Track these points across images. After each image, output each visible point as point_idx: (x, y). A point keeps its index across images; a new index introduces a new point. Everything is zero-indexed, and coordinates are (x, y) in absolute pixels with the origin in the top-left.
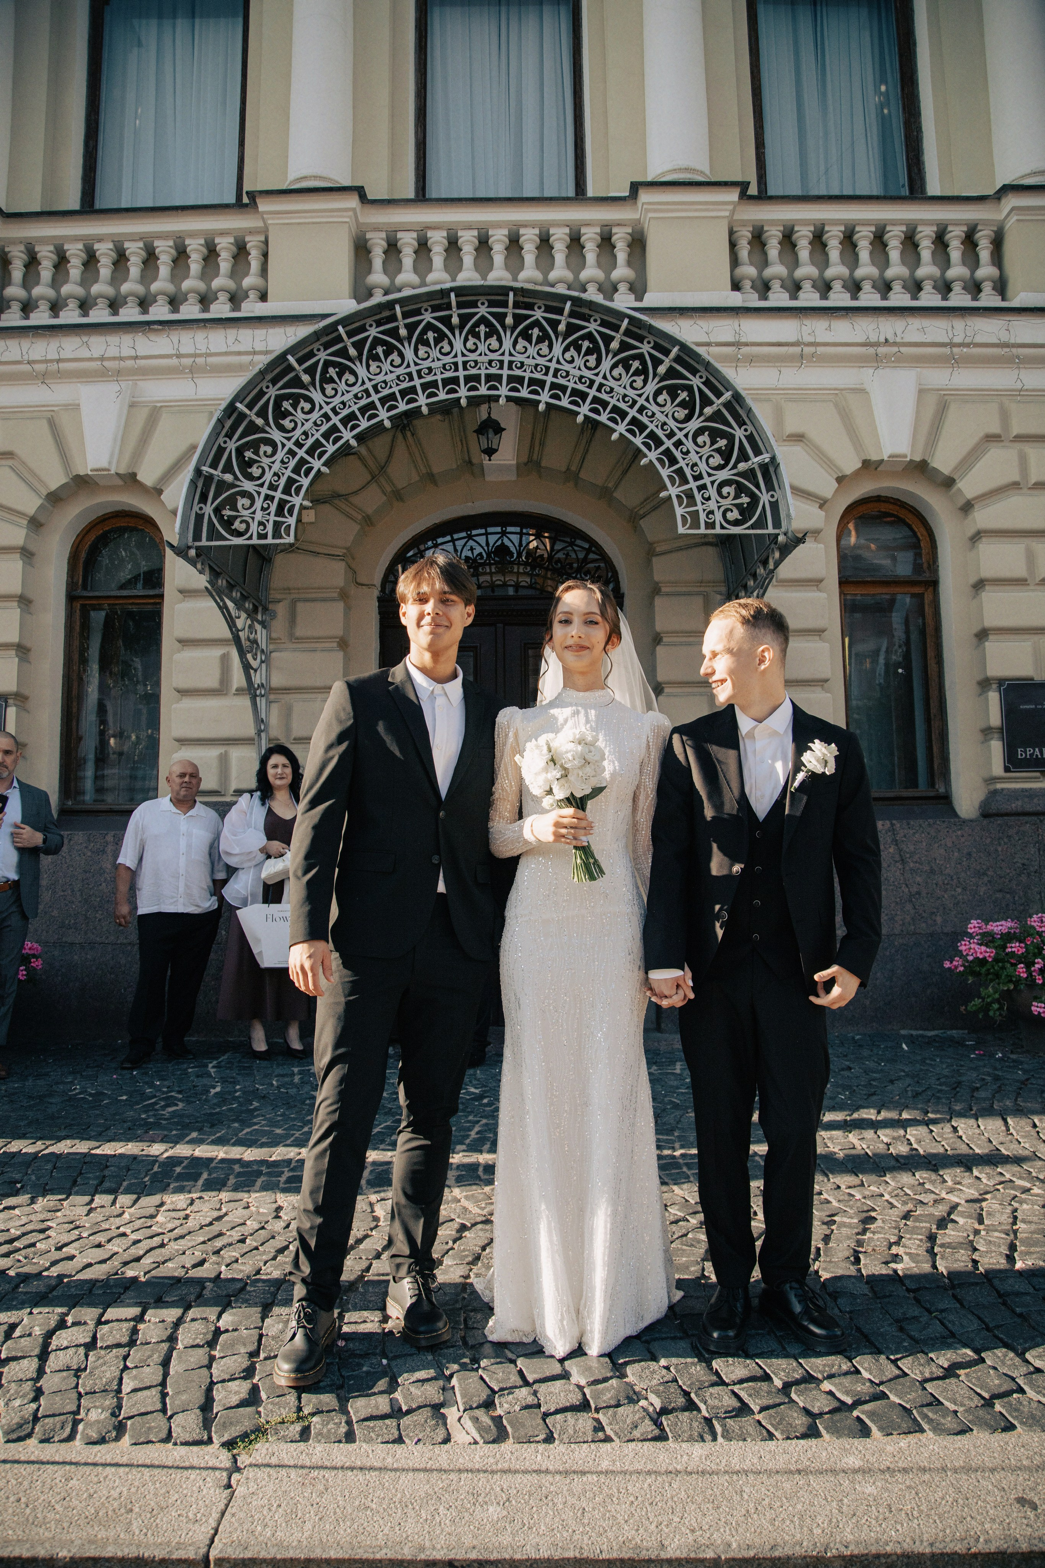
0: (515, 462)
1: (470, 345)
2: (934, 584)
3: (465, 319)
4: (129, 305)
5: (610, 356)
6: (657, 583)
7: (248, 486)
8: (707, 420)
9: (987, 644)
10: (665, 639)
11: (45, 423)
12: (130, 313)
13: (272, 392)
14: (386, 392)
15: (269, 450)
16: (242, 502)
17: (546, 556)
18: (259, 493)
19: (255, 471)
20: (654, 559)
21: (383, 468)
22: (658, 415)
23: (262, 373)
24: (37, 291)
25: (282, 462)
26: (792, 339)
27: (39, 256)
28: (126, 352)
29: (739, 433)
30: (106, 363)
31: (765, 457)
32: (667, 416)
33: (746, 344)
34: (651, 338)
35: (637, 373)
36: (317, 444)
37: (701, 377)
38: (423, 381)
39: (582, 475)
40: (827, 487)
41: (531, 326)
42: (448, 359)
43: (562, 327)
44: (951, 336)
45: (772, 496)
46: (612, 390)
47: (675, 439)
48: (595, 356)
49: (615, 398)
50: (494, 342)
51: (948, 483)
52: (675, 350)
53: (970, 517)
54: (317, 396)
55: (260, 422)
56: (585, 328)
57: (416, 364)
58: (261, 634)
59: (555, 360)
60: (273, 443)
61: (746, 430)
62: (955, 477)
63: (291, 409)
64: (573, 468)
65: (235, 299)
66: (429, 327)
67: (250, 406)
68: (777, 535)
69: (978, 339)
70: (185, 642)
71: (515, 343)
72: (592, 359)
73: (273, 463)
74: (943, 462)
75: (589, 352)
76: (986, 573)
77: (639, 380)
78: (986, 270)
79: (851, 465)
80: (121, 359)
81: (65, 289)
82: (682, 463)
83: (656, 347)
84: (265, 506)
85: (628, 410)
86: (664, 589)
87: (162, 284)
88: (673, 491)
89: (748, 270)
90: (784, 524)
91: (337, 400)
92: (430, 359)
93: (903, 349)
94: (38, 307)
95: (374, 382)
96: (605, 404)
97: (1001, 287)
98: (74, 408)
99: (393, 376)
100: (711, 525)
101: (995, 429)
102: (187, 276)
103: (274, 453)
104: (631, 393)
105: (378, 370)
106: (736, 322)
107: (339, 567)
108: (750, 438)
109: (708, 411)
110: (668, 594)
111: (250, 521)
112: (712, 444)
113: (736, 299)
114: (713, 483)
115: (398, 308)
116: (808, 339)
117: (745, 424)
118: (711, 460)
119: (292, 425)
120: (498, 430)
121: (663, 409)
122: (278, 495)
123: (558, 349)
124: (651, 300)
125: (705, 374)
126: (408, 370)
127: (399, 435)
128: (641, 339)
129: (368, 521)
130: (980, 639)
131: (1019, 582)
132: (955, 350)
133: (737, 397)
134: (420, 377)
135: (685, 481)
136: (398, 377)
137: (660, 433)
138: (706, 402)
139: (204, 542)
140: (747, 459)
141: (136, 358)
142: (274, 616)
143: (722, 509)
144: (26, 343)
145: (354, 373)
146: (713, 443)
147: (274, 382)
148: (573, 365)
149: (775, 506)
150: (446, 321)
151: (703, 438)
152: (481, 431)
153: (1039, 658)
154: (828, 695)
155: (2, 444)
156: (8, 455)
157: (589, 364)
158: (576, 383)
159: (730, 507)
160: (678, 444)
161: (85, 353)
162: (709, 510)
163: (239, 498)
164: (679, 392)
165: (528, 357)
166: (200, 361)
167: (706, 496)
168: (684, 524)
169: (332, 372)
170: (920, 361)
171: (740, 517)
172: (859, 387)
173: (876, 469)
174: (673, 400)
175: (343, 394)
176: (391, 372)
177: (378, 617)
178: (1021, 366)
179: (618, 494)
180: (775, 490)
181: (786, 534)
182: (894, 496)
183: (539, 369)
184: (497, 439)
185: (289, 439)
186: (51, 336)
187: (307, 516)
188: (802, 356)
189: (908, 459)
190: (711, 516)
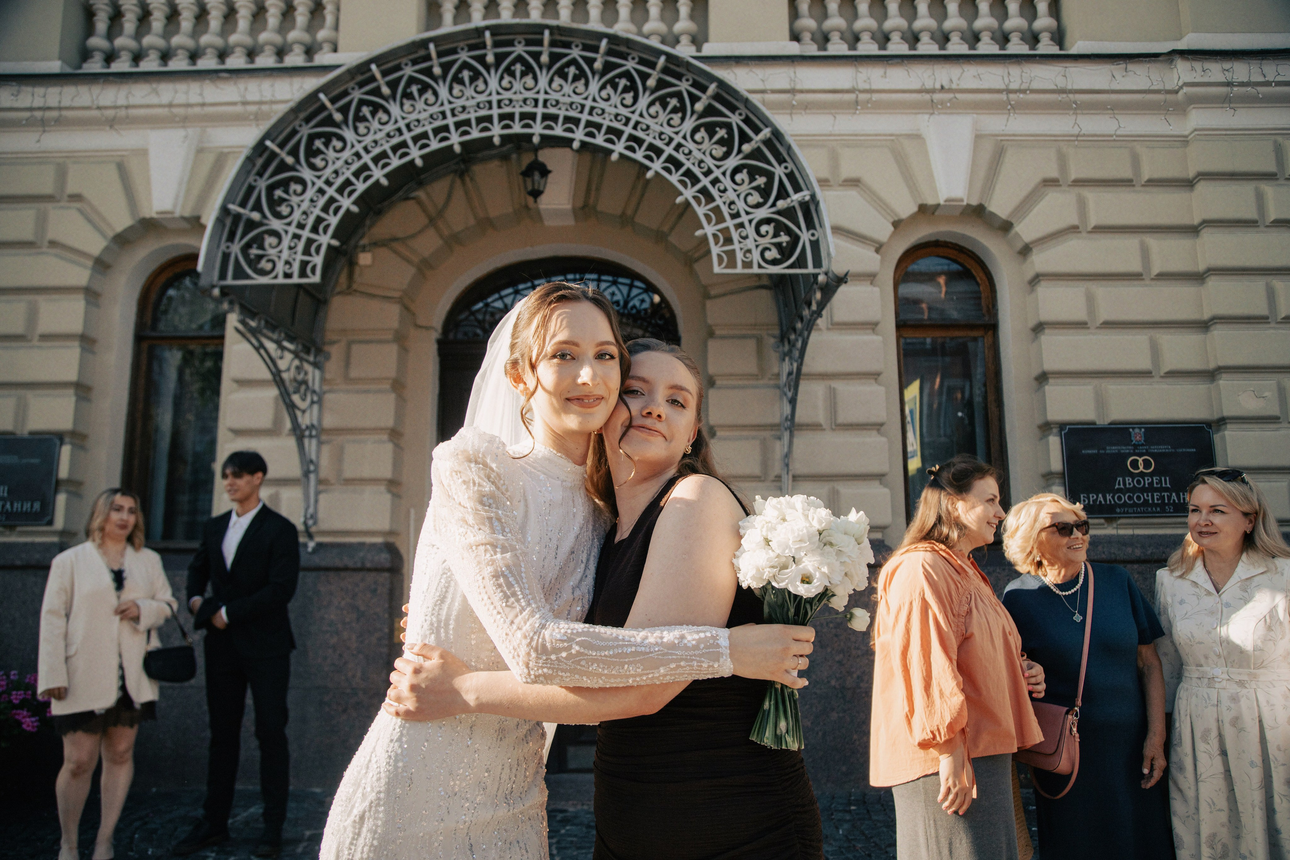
0: (569, 207)
1: (505, 83)
2: (993, 327)
3: (500, 58)
4: (208, 56)
5: (647, 93)
6: (710, 327)
7: (276, 224)
8: (746, 157)
9: (1047, 388)
10: (718, 383)
11: (114, 167)
12: (208, 62)
13: (305, 131)
14: (418, 131)
15: (299, 188)
16: (270, 240)
17: (622, 303)
18: (286, 232)
19: (284, 210)
20: (709, 304)
21: (441, 213)
22: (696, 153)
23: (294, 112)
24: (119, 42)
25: (311, 200)
26: (847, 86)
27: (123, 8)
28: (194, 98)
29: (779, 171)
30: (175, 110)
31: (805, 195)
32: (704, 153)
33: (802, 91)
34: (690, 76)
35: (675, 110)
36: (347, 183)
37: (740, 114)
38: (456, 119)
39: (638, 220)
40: (883, 230)
41: (568, 64)
42: (482, 98)
43: (598, 65)
44: (1006, 82)
45: (813, 235)
46: (648, 127)
47: (712, 177)
48: (632, 94)
49: (651, 136)
50: (529, 80)
51: (1006, 227)
52: (712, 88)
53: (1029, 260)
54: (349, 135)
55: (290, 160)
56: (621, 66)
57: (450, 103)
58: (313, 375)
59: (590, 98)
60: (302, 182)
61: (786, 168)
62: (1013, 221)
63: (322, 148)
64: (629, 212)
65: (310, 51)
66: (465, 65)
67: (282, 146)
68: (818, 275)
69: (1035, 86)
71: (551, 82)
72: (629, 98)
73: (302, 201)
74: (1000, 207)
75: (626, 90)
76: (1045, 317)
77: (677, 118)
78: (1044, 21)
79: (906, 208)
80: (188, 105)
81: (147, 40)
82: (719, 202)
83: (695, 84)
84: (293, 245)
85: (664, 147)
86: (718, 332)
87: (240, 36)
88: (709, 230)
89: (807, 22)
90: (825, 263)
91: (368, 140)
92: (464, 98)
93: (958, 96)
94: (120, 58)
95: (407, 121)
96: (640, 142)
97: (1059, 37)
98: (143, 153)
99: (426, 115)
100: (747, 265)
101: (1054, 173)
102: (264, 28)
103: (304, 191)
104: (668, 131)
105: (411, 109)
106: (792, 70)
107: (395, 309)
108: (791, 176)
109: (747, 148)
110: (723, 337)
111: (276, 259)
112: (751, 182)
113: (794, 48)
114: (750, 221)
115: (432, 46)
116: (862, 86)
117: (785, 161)
118: (750, 199)
119: (323, 163)
120: (545, 172)
121: (700, 147)
122: (306, 234)
123: (594, 86)
124: (708, 49)
125: (744, 111)
126: (442, 109)
127: (458, 182)
128: (679, 77)
129: (426, 266)
130: (1040, 383)
131: (1080, 325)
132: (1012, 96)
133: (777, 134)
134: (454, 115)
135: (721, 219)
136: (431, 116)
137: (696, 171)
138: (745, 138)
139: (229, 281)
140: (786, 196)
141: (203, 105)
142: (328, 357)
143: (760, 248)
144: (96, 89)
145: (387, 112)
146: (752, 179)
147: (307, 120)
148: (609, 103)
149: (815, 245)
150: (481, 59)
151: (742, 176)
152: (527, 173)
153: (1101, 402)
154: (884, 439)
155: (72, 187)
156: (76, 197)
157: (625, 102)
158: (611, 120)
159: (768, 246)
160: (715, 182)
161: (154, 100)
162: (746, 248)
163: (266, 236)
164: (718, 129)
165: (564, 95)
166: (265, 108)
167: (744, 234)
168: (720, 264)
169: (366, 111)
170: (977, 107)
171: (778, 257)
172: (915, 132)
173: (933, 213)
174: (711, 138)
175: (375, 133)
176: (425, 110)
177: (437, 359)
178: (1079, 112)
179: (672, 239)
180: (815, 228)
181: (826, 274)
182: (953, 241)
183: (574, 107)
184: (542, 181)
185: (319, 177)
186: (121, 83)
187: (365, 259)
188: (857, 102)
189: (965, 203)
190: (748, 255)
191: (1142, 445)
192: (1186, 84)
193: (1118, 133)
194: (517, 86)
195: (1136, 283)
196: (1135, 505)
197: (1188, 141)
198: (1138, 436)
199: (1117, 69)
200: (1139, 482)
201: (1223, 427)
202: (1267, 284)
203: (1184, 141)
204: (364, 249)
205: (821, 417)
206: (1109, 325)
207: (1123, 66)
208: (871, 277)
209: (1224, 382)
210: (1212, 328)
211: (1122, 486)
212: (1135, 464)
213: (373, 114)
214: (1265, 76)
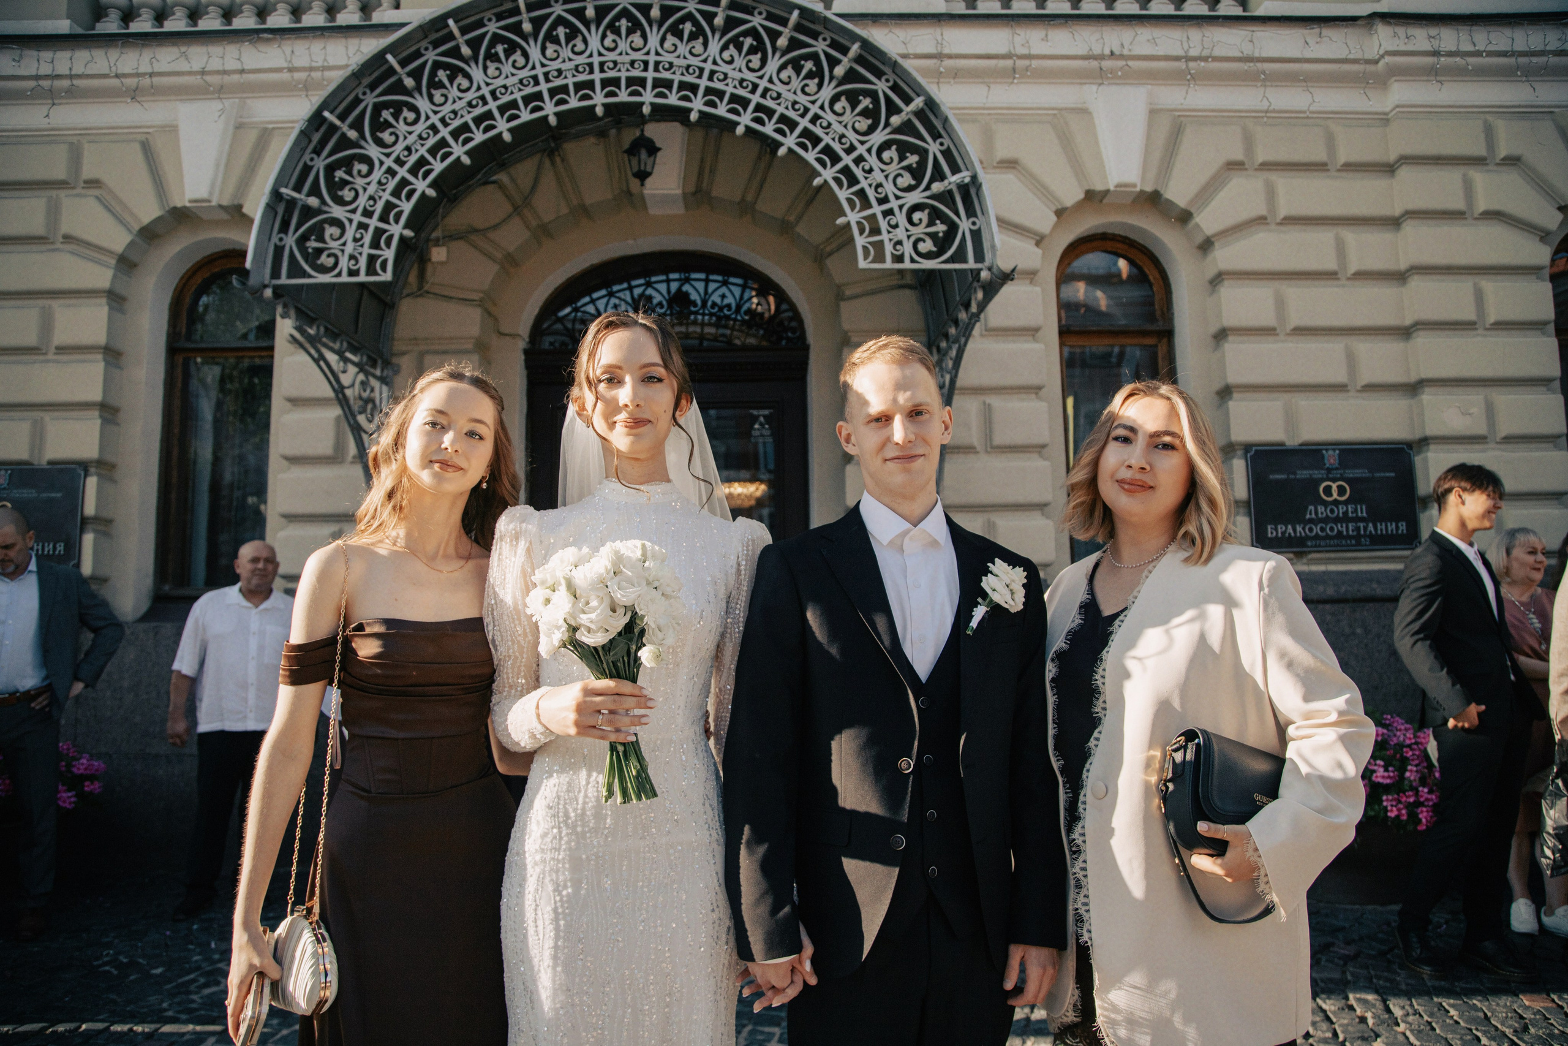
0: (679, 192)
1: (608, 42)
2: (1168, 334)
3: (602, 12)
4: (245, 14)
5: (778, 55)
6: (846, 333)
7: (338, 212)
8: (896, 131)
9: (1231, 404)
11: (137, 147)
12: (245, 21)
13: (370, 100)
14: (506, 99)
15: (364, 168)
16: (331, 231)
17: (734, 307)
18: (351, 221)
19: (347, 194)
20: (843, 304)
21: (527, 200)
22: (836, 126)
23: (357, 75)
25: (380, 183)
26: (1003, 50)
28: (232, 64)
29: (934, 148)
30: (208, 78)
31: (964, 176)
32: (845, 126)
33: (950, 57)
34: (827, 34)
35: (810, 75)
36: (422, 162)
37: (887, 81)
38: (550, 85)
39: (758, 207)
40: (1044, 221)
41: (682, 20)
42: (581, 60)
43: (719, 21)
44: (1186, 46)
45: (974, 223)
46: (779, 96)
47: (855, 155)
48: (759, 55)
49: (783, 106)
50: (637, 39)
51: (1185, 217)
52: (855, 48)
53: (1210, 257)
54: (423, 104)
55: (353, 134)
56: (746, 21)
57: (543, 65)
58: (380, 392)
59: (710, 60)
60: (368, 160)
61: (942, 144)
62: (1192, 210)
63: (391, 120)
64: (749, 198)
65: (366, 7)
66: (560, 21)
67: (342, 117)
68: (979, 271)
69: (1217, 53)
70: (296, 402)
71: (663, 40)
72: (756, 60)
73: (368, 184)
74: (1178, 193)
75: (752, 51)
76: (1229, 321)
77: (813, 84)
79: (1072, 195)
80: (225, 72)
82: (864, 184)
83: (834, 44)
84: (358, 236)
85: (798, 119)
88: (853, 217)
90: (988, 256)
91: (446, 109)
92: (560, 60)
93: (1130, 63)
94: (140, 16)
95: (491, 87)
96: (770, 113)
98: (171, 130)
99: (515, 80)
100: (898, 258)
101: (1239, 156)
103: (370, 172)
104: (803, 99)
105: (497, 73)
106: (938, 31)
107: (475, 314)
108: (947, 154)
109: (895, 120)
111: (339, 254)
112: (900, 161)
113: (939, 6)
114: (901, 207)
116: (1020, 50)
117: (940, 136)
118: (899, 180)
119: (393, 138)
120: (653, 150)
121: (840, 119)
122: (374, 223)
123: (714, 46)
124: (840, 5)
125: (892, 77)
126: (533, 73)
127: (547, 163)
128: (815, 35)
129: (510, 262)
130: (1223, 398)
131: (1268, 331)
132: (1192, 64)
133: (931, 104)
134: (548, 80)
135: (866, 204)
136: (521, 82)
137: (837, 147)
138: (893, 109)
139: (284, 280)
140: (942, 177)
141: (242, 71)
142: (397, 371)
143: (912, 239)
144: (114, 54)
145: (468, 76)
146: (902, 158)
147: (373, 87)
148: (732, 66)
149: (977, 235)
150: (580, 14)
151: (890, 154)
152: (633, 150)
153: (1290, 420)
154: (1046, 463)
155: (88, 171)
156: (94, 183)
157: (751, 65)
158: (735, 87)
159: (922, 236)
160: (859, 160)
161: (183, 66)
162: (896, 240)
163: (326, 226)
164: (861, 98)
165: (679, 57)
166: (316, 75)
167: (893, 223)
168: (866, 257)
169: (442, 75)
170: (1151, 76)
171: (934, 249)
172: (1079, 106)
173: (1101, 201)
174: (853, 109)
175: (454, 102)
176: (513, 75)
177: (524, 373)
178: (1268, 84)
179: (800, 229)
180: (976, 216)
181: (990, 269)
182: (1122, 233)
183: (691, 71)
184: (650, 161)
185: (388, 155)
186: (143, 45)
187: (438, 254)
188: (1014, 70)
189: (1138, 189)
190: (898, 247)
191: (1337, 469)
192: (1389, 53)
193: (1312, 109)
194: (623, 45)
195: (1330, 283)
196: (1328, 537)
197: (1388, 120)
198: (1331, 458)
199: (1310, 34)
200: (1332, 511)
201: (1425, 448)
202: (1475, 284)
203: (1384, 119)
204: (437, 243)
205: (974, 438)
206: (1301, 331)
207: (1317, 30)
208: (1031, 275)
209: (1427, 397)
210: (1414, 335)
211: (1313, 516)
212: (1328, 491)
213: (451, 79)
214: (1475, 45)
